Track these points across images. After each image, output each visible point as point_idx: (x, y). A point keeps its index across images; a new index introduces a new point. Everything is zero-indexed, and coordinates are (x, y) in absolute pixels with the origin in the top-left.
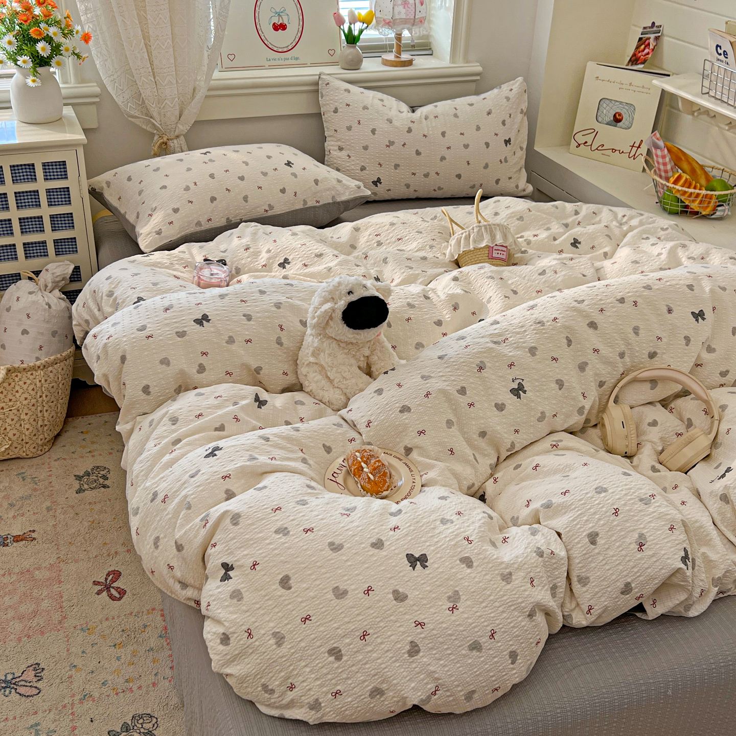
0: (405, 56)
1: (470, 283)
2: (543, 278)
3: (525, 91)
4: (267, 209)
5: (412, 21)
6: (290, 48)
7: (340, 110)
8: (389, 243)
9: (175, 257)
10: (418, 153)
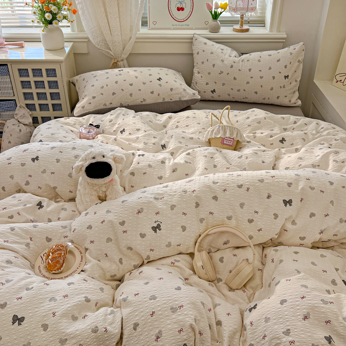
0: (245, 27)
1: (195, 157)
2: (239, 160)
3: (303, 50)
4: (142, 101)
5: (246, 9)
6: (185, 20)
7: (200, 53)
8: (182, 127)
9: (78, 121)
10: (235, 79)
